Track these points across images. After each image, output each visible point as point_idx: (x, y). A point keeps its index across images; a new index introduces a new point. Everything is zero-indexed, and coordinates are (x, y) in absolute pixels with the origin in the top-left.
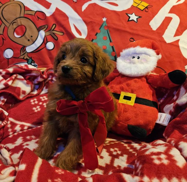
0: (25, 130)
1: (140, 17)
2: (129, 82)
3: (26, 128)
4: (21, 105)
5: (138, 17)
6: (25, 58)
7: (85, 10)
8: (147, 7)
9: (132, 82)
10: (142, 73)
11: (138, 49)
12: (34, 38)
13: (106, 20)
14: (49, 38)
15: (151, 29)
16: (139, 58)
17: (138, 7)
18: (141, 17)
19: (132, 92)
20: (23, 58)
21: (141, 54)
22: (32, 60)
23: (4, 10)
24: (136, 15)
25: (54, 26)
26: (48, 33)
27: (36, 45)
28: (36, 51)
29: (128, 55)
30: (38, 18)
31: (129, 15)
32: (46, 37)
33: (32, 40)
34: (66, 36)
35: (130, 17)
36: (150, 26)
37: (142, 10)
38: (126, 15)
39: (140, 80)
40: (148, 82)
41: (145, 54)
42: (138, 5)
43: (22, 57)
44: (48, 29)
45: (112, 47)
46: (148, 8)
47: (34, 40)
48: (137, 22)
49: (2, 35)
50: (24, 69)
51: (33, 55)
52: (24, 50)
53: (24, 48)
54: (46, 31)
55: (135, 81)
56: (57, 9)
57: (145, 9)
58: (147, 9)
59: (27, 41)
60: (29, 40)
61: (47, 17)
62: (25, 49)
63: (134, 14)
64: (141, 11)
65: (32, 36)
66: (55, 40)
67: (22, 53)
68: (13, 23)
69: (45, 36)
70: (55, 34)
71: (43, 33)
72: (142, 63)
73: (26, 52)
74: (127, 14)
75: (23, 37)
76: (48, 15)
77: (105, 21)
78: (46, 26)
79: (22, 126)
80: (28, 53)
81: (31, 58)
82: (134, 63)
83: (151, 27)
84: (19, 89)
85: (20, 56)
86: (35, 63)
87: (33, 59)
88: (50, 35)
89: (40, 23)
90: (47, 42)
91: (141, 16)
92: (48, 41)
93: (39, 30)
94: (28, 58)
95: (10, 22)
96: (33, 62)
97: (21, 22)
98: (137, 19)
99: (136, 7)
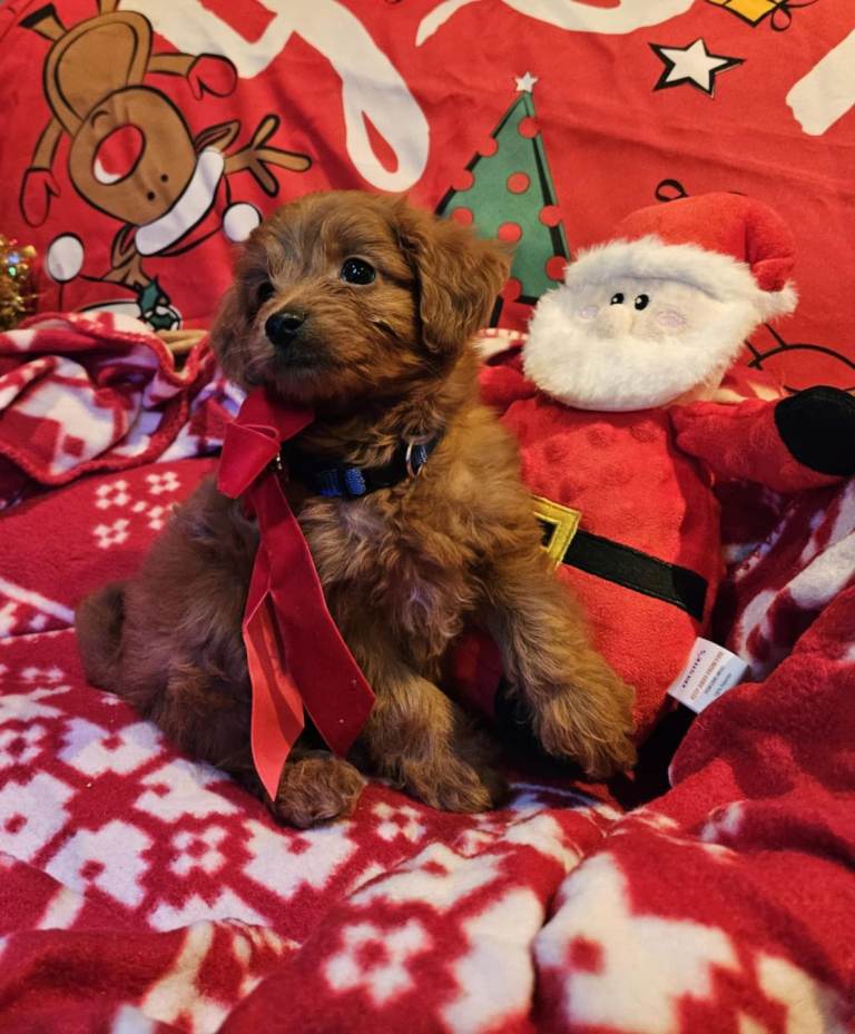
0: (32, 631)
1: (731, 62)
2: (561, 438)
3: (38, 622)
4: (44, 507)
5: (721, 62)
6: (130, 281)
7: (429, 40)
8: (783, 6)
9: (574, 440)
11: (651, 253)
12: (173, 186)
13: (534, 86)
14: (241, 184)
15: (798, 125)
16: (643, 303)
18: (741, 61)
19: (565, 499)
20: (122, 283)
21: (663, 279)
22: (159, 289)
23: (64, 58)
24: (708, 54)
25: (270, 124)
26: (237, 163)
27: (179, 220)
29: (594, 280)
30: (203, 87)
31: (668, 53)
32: (227, 182)
34: (319, 173)
35: (670, 65)
36: (789, 111)
37: (754, 24)
38: (652, 53)
39: (623, 433)
40: (675, 449)
43: (117, 276)
44: (241, 143)
45: (555, 231)
46: (791, 10)
47: (174, 197)
48: (710, 92)
49: (46, 174)
51: (166, 269)
52: (128, 241)
53: (128, 231)
54: (229, 151)
55: (595, 440)
56: (295, 41)
57: (770, 16)
58: (789, 15)
59: (143, 200)
60: (151, 196)
61: (243, 80)
62: (133, 241)
63: (699, 46)
64: (748, 27)
65: (164, 178)
66: (268, 196)
67: (118, 259)
69: (223, 174)
71: (214, 161)
73: (137, 252)
74: (656, 49)
76: (247, 69)
77: (529, 89)
78: (234, 127)
79: (26, 612)
80: (143, 256)
81: (155, 282)
83: (798, 116)
84: (54, 426)
87: (163, 285)
88: (246, 173)
89: (209, 112)
90: (230, 205)
91: (740, 57)
92: (232, 201)
93: (198, 147)
94: (144, 282)
96: (163, 301)
98: (712, 73)
99: (723, 6)
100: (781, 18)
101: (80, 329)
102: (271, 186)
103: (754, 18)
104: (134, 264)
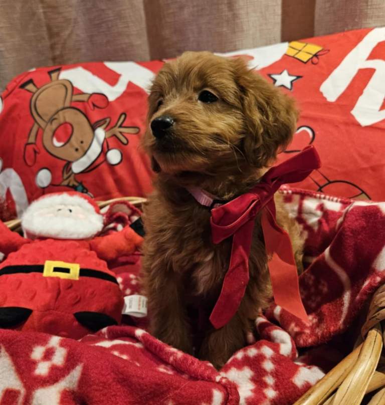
1: (298, 77)
5: (295, 78)
6: (71, 184)
8: (316, 55)
14: (112, 142)
15: (325, 99)
17: (296, 56)
18: (302, 77)
20: (68, 186)
22: (83, 187)
24: (290, 75)
25: (123, 117)
27: (89, 157)
28: (92, 167)
30: (94, 105)
31: (274, 76)
33: (82, 148)
35: (275, 81)
36: (321, 94)
37: (305, 63)
38: (268, 78)
42: (297, 51)
43: (65, 183)
44: (111, 125)
47: (86, 149)
48: (291, 89)
49: (34, 146)
51: (85, 178)
53: (69, 164)
54: (107, 129)
56: (130, 85)
57: (310, 61)
58: (318, 58)
59: (73, 151)
60: (77, 150)
61: (111, 102)
62: (71, 169)
63: (285, 72)
64: (303, 64)
65: (82, 142)
66: (124, 145)
67: (65, 176)
68: (52, 120)
69: (105, 139)
70: (124, 134)
71: (101, 133)
73: (73, 173)
74: (269, 75)
75: (68, 145)
76: (112, 98)
78: (108, 120)
80: (76, 174)
81: (81, 183)
83: (325, 95)
85: (62, 182)
86: (89, 193)
87: (85, 185)
88: (114, 137)
89: (96, 116)
90: (109, 150)
91: (301, 75)
92: (110, 148)
93: (94, 129)
94: (76, 184)
95: (46, 119)
96: (85, 191)
97: (64, 118)
98: (292, 82)
99: (293, 57)
100: (315, 59)
102: (125, 141)
103: (305, 60)
104: (72, 178)
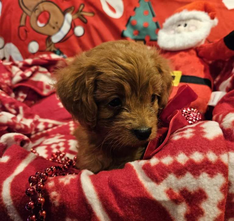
0: (49, 128)
2: (173, 57)
3: (50, 126)
6: (52, 50)
9: (177, 57)
10: (189, 44)
11: (185, 14)
12: (59, 25)
14: (77, 21)
16: (186, 25)
19: (177, 69)
20: (50, 51)
21: (189, 19)
25: (82, 6)
26: (76, 17)
27: (62, 32)
28: (64, 40)
29: (172, 24)
32: (74, 22)
33: (57, 27)
34: (97, 17)
39: (187, 54)
40: (198, 56)
41: (195, 18)
43: (48, 49)
44: (75, 11)
45: (157, 23)
47: (60, 27)
49: (24, 27)
50: (47, 60)
51: (62, 46)
52: (50, 40)
53: (49, 38)
54: (73, 14)
55: (181, 56)
60: (54, 28)
65: (57, 23)
66: (85, 23)
68: (35, 10)
69: (72, 20)
70: (84, 16)
71: (69, 17)
72: (189, 31)
73: (53, 43)
75: (48, 26)
78: (73, 8)
80: (55, 44)
81: (58, 49)
82: (179, 32)
84: (42, 83)
85: (46, 49)
87: (61, 50)
90: (75, 27)
93: (64, 13)
94: (55, 50)
95: (31, 9)
97: (43, 8)
101: (43, 59)
102: (85, 21)
104: (52, 46)
